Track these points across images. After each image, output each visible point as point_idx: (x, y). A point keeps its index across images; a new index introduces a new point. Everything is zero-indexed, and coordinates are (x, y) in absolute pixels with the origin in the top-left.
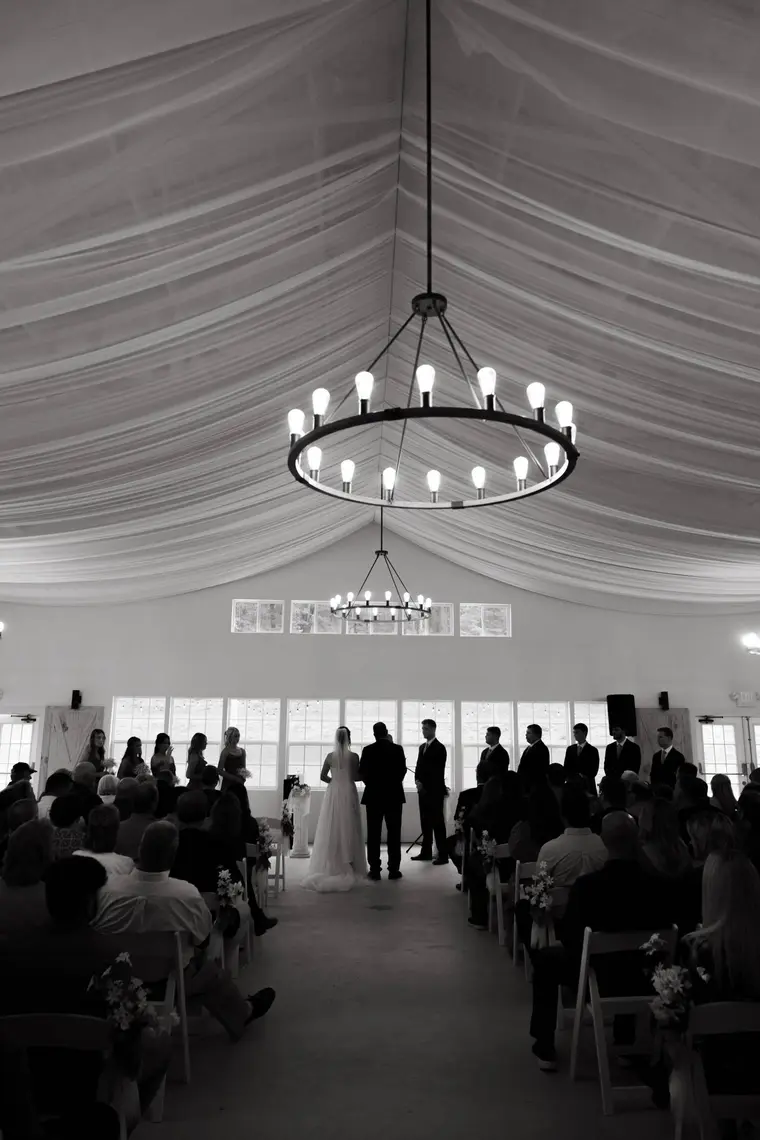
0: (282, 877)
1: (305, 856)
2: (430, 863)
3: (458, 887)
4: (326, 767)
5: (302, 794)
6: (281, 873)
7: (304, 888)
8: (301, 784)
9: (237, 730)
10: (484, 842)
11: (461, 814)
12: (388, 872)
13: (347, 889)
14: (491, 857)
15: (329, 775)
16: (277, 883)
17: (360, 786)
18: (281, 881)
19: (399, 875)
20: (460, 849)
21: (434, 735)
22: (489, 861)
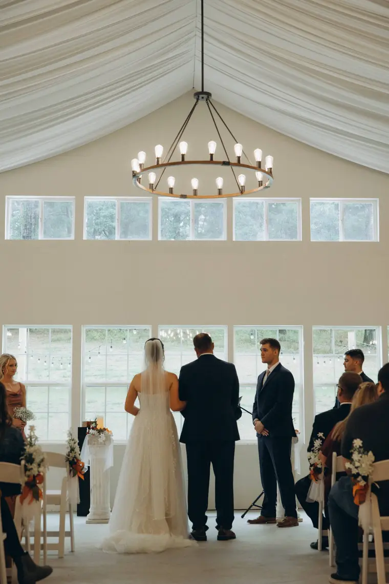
0: (70, 534)
1: (105, 521)
2: (275, 525)
3: (314, 546)
4: (133, 393)
5: (101, 440)
6: (67, 529)
7: (101, 549)
8: (98, 427)
9: (13, 358)
10: (356, 456)
11: (317, 443)
12: (217, 532)
13: (161, 550)
14: (365, 478)
15: (137, 404)
16: (62, 542)
17: (179, 419)
18: (67, 540)
19: (233, 536)
20: (316, 492)
21: (278, 360)
22: (362, 483)
